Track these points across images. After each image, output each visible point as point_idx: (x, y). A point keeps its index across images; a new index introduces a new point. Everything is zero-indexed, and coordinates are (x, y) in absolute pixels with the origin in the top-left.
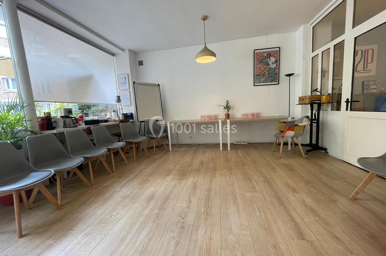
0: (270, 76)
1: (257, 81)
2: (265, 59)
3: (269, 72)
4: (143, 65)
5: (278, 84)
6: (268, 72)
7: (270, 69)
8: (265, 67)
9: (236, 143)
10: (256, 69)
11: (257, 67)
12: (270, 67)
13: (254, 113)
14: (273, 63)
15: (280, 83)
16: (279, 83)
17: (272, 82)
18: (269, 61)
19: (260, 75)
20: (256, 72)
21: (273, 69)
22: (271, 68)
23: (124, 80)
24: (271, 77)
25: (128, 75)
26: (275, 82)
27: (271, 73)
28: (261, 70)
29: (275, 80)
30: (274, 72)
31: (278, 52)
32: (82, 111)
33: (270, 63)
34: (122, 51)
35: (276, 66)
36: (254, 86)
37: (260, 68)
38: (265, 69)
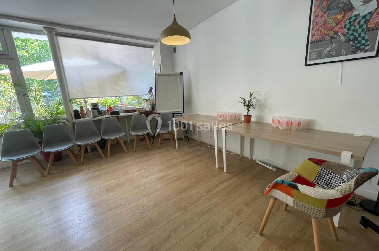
0: (352, 38)
3: (349, 29)
4: (176, 52)
5: (376, 56)
6: (345, 30)
7: (353, 19)
8: (339, 17)
9: (259, 163)
10: (313, 28)
12: (355, 13)
13: (293, 121)
14: (365, 2)
17: (355, 53)
19: (323, 40)
20: (313, 35)
21: (364, 17)
22: (356, 16)
25: (160, 65)
26: (367, 51)
27: (354, 30)
28: (325, 28)
30: (364, 26)
33: (357, 4)
35: (376, 7)
36: (306, 65)
37: (325, 22)
38: (337, 25)
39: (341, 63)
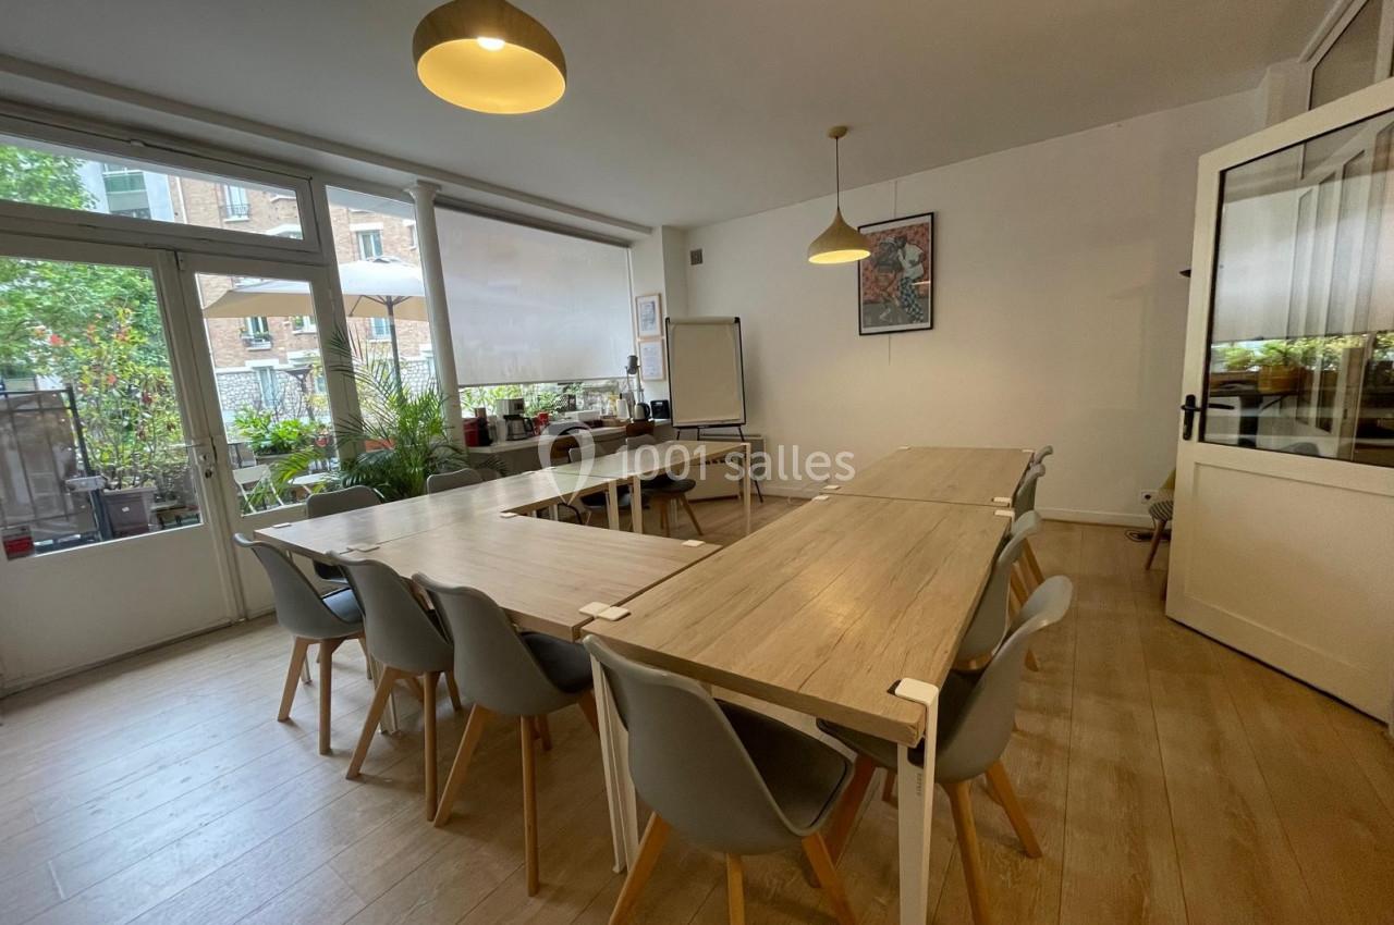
0: (906, 303)
1: (869, 320)
2: (890, 251)
3: (902, 293)
4: (701, 262)
5: (931, 328)
6: (899, 294)
7: (906, 283)
8: (891, 276)
11: (867, 279)
12: (906, 275)
14: (913, 264)
15: (936, 325)
16: (932, 324)
17: (912, 323)
18: (901, 258)
19: (876, 302)
20: (865, 294)
21: (914, 281)
22: (907, 278)
23: (649, 310)
24: (909, 306)
25: (660, 296)
26: (922, 321)
27: (908, 295)
28: (878, 287)
29: (922, 318)
30: (916, 292)
31: (927, 229)
32: (565, 390)
33: (906, 264)
34: (646, 232)
35: (922, 272)
36: (861, 334)
37: (877, 280)
38: (890, 284)
39: (887, 336)
